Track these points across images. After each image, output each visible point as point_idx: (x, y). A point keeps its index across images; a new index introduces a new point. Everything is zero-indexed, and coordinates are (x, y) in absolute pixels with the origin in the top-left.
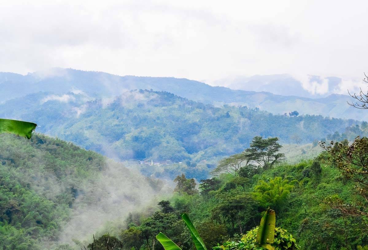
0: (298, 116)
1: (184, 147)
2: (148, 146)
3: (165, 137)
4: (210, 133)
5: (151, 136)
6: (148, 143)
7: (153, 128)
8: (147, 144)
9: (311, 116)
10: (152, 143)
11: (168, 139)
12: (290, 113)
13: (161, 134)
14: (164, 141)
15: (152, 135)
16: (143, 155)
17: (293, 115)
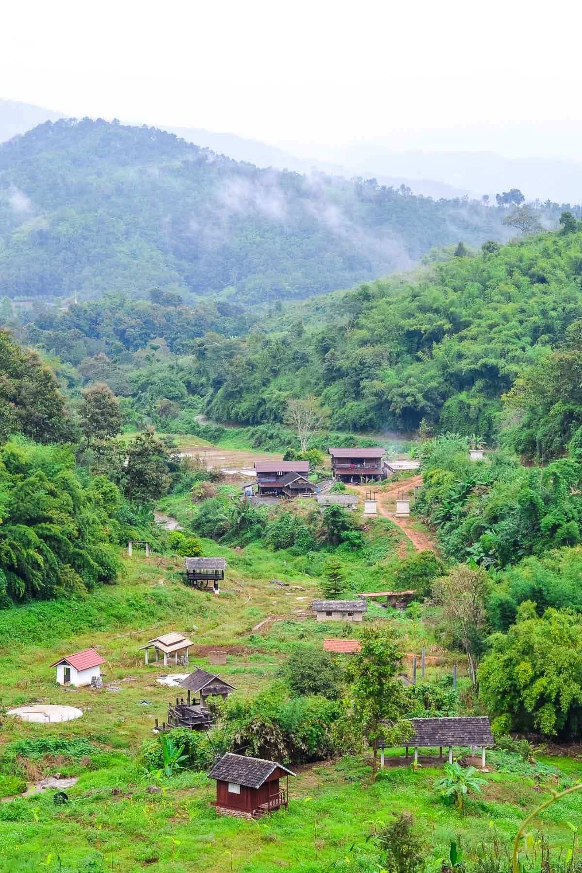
0: (521, 206)
1: (181, 271)
2: (75, 263)
3: (126, 238)
4: (262, 237)
5: (87, 233)
6: (76, 255)
7: (96, 211)
8: (70, 254)
9: (560, 206)
10: (86, 254)
11: (134, 246)
12: (498, 195)
13: (116, 231)
14: (121, 252)
15: (91, 231)
16: (57, 286)
17: (506, 201)
